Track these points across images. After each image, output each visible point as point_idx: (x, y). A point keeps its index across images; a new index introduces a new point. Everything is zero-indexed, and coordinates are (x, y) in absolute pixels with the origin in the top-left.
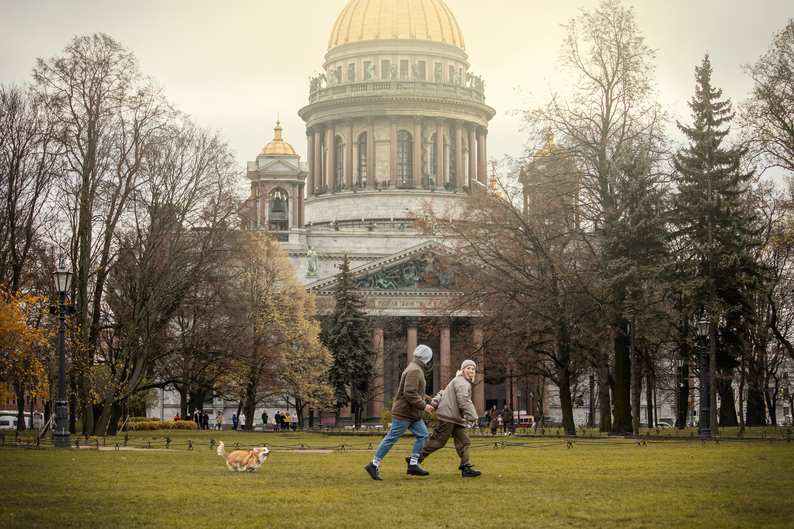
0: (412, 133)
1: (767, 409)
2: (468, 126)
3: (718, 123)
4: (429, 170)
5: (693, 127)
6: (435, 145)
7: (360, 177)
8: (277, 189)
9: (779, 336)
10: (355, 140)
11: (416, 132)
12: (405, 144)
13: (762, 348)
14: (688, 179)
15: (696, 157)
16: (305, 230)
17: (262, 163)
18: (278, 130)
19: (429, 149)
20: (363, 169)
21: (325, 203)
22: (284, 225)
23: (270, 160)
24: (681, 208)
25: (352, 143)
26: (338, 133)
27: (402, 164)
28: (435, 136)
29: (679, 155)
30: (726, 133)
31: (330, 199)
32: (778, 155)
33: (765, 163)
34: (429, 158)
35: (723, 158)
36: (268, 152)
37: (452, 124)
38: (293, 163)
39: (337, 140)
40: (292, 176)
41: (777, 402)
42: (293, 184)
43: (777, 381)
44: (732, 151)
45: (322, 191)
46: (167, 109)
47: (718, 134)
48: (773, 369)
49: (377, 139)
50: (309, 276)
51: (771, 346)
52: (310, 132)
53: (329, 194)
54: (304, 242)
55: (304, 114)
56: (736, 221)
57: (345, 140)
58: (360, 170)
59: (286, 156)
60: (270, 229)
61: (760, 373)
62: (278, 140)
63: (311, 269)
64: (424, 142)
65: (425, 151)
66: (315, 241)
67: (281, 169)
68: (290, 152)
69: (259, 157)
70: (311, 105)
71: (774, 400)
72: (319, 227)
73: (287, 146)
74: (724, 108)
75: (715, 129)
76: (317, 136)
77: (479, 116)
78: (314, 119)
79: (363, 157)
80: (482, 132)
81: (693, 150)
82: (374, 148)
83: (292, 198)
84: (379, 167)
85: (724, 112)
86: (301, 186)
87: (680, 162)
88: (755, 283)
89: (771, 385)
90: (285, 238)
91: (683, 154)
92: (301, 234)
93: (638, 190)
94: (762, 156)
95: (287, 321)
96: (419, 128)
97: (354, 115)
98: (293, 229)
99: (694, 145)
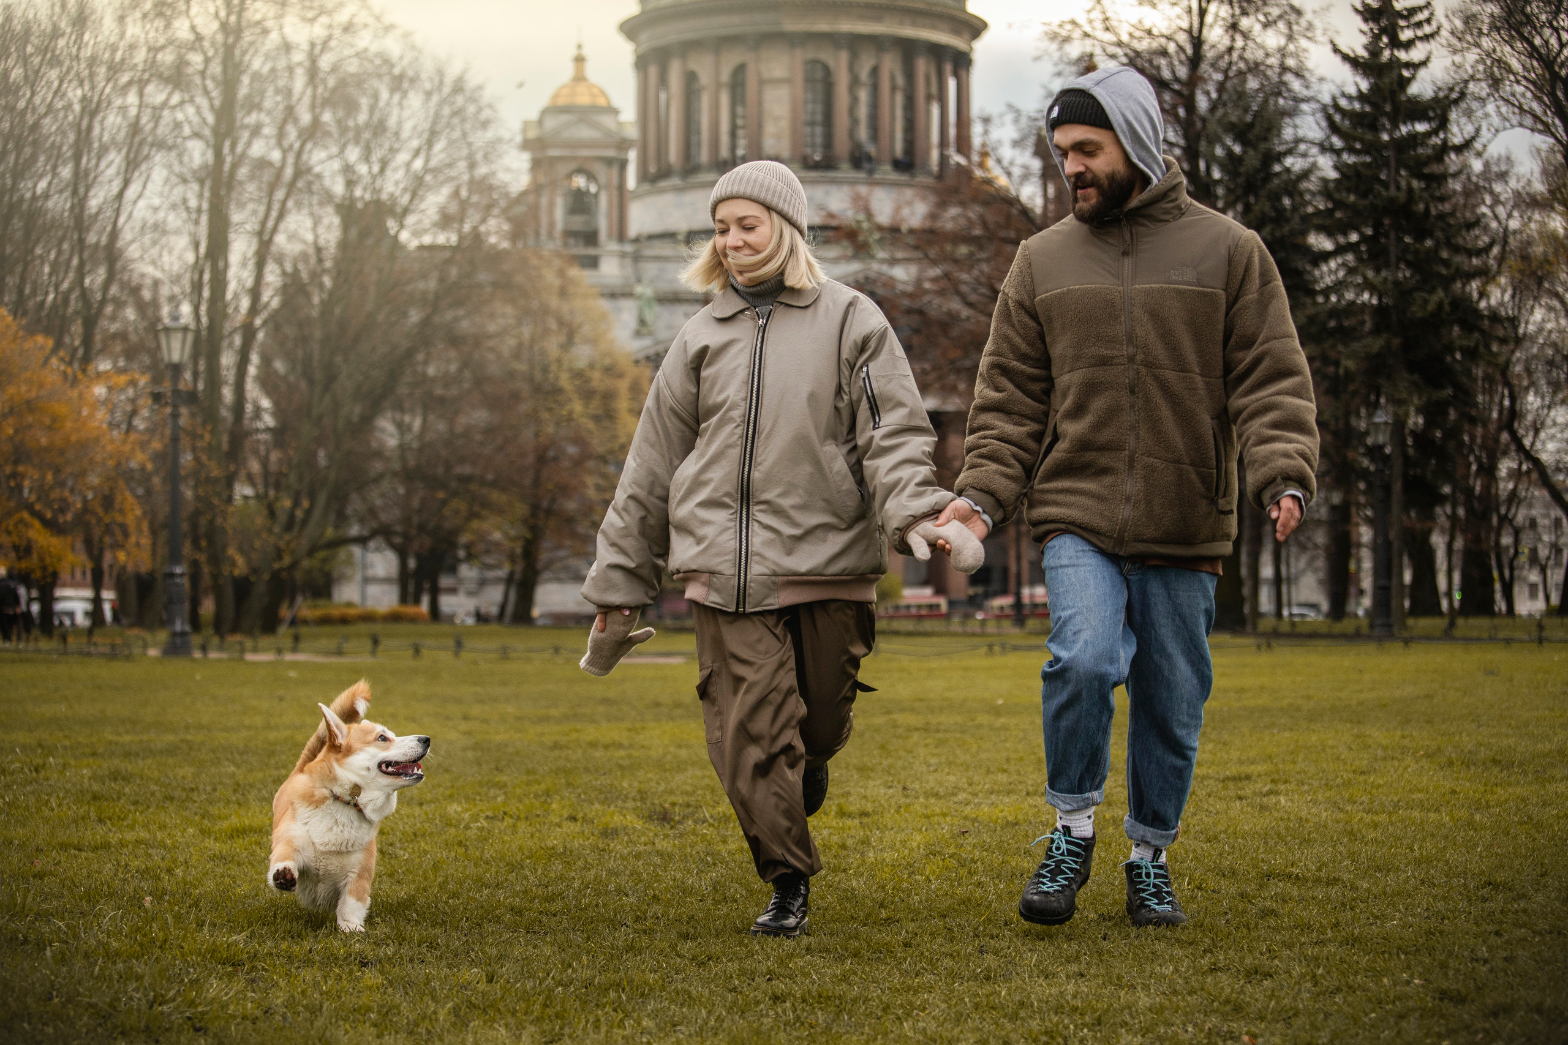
0: (831, 63)
1: (1497, 586)
2: (937, 52)
3: (1408, 45)
4: (863, 133)
5: (1363, 53)
6: (875, 88)
7: (733, 147)
8: (580, 171)
9: (1520, 447)
10: (725, 76)
11: (839, 62)
12: (819, 87)
13: (1489, 471)
14: (1351, 150)
15: (1368, 109)
16: (629, 248)
17: (551, 123)
18: (580, 60)
19: (864, 95)
20: (740, 133)
21: (668, 199)
22: (591, 238)
23: (564, 118)
24: (1339, 204)
25: (718, 85)
26: (693, 66)
27: (812, 124)
28: (875, 72)
29: (1336, 107)
30: (1424, 63)
31: (678, 190)
32: (1520, 108)
33: (1496, 121)
34: (863, 111)
35: (1418, 110)
36: (562, 101)
37: (908, 49)
38: (608, 121)
39: (691, 78)
40: (607, 146)
41: (1516, 573)
42: (609, 162)
43: (1517, 533)
44: (1436, 100)
45: (664, 173)
46: (371, 21)
47: (1408, 65)
48: (1509, 509)
49: (766, 75)
50: (638, 334)
51: (1505, 466)
52: (641, 63)
53: (676, 181)
54: (629, 270)
55: (630, 29)
56: (1443, 230)
57: (705, 78)
58: (733, 135)
59: (595, 109)
60: (565, 245)
61: (1485, 516)
62: (580, 78)
63: (642, 322)
64: (855, 82)
65: (854, 100)
66: (650, 269)
67: (585, 133)
68: (601, 102)
69: (546, 112)
70: (643, 13)
71: (1512, 569)
72: (657, 243)
73: (595, 91)
74: (1421, 17)
75: (1402, 55)
76: (653, 72)
77: (956, 32)
78: (650, 39)
79: (740, 110)
80: (962, 62)
81: (1361, 97)
82: (760, 93)
83: (608, 187)
84: (770, 128)
85: (1419, 25)
86: (623, 165)
87: (1337, 118)
88: (1476, 347)
89: (1506, 540)
90: (592, 263)
91: (1343, 103)
92: (623, 255)
93: (1258, 171)
94: (1490, 108)
95: (596, 419)
96: (844, 56)
97: (723, 32)
98: (608, 246)
99: (1364, 86)
